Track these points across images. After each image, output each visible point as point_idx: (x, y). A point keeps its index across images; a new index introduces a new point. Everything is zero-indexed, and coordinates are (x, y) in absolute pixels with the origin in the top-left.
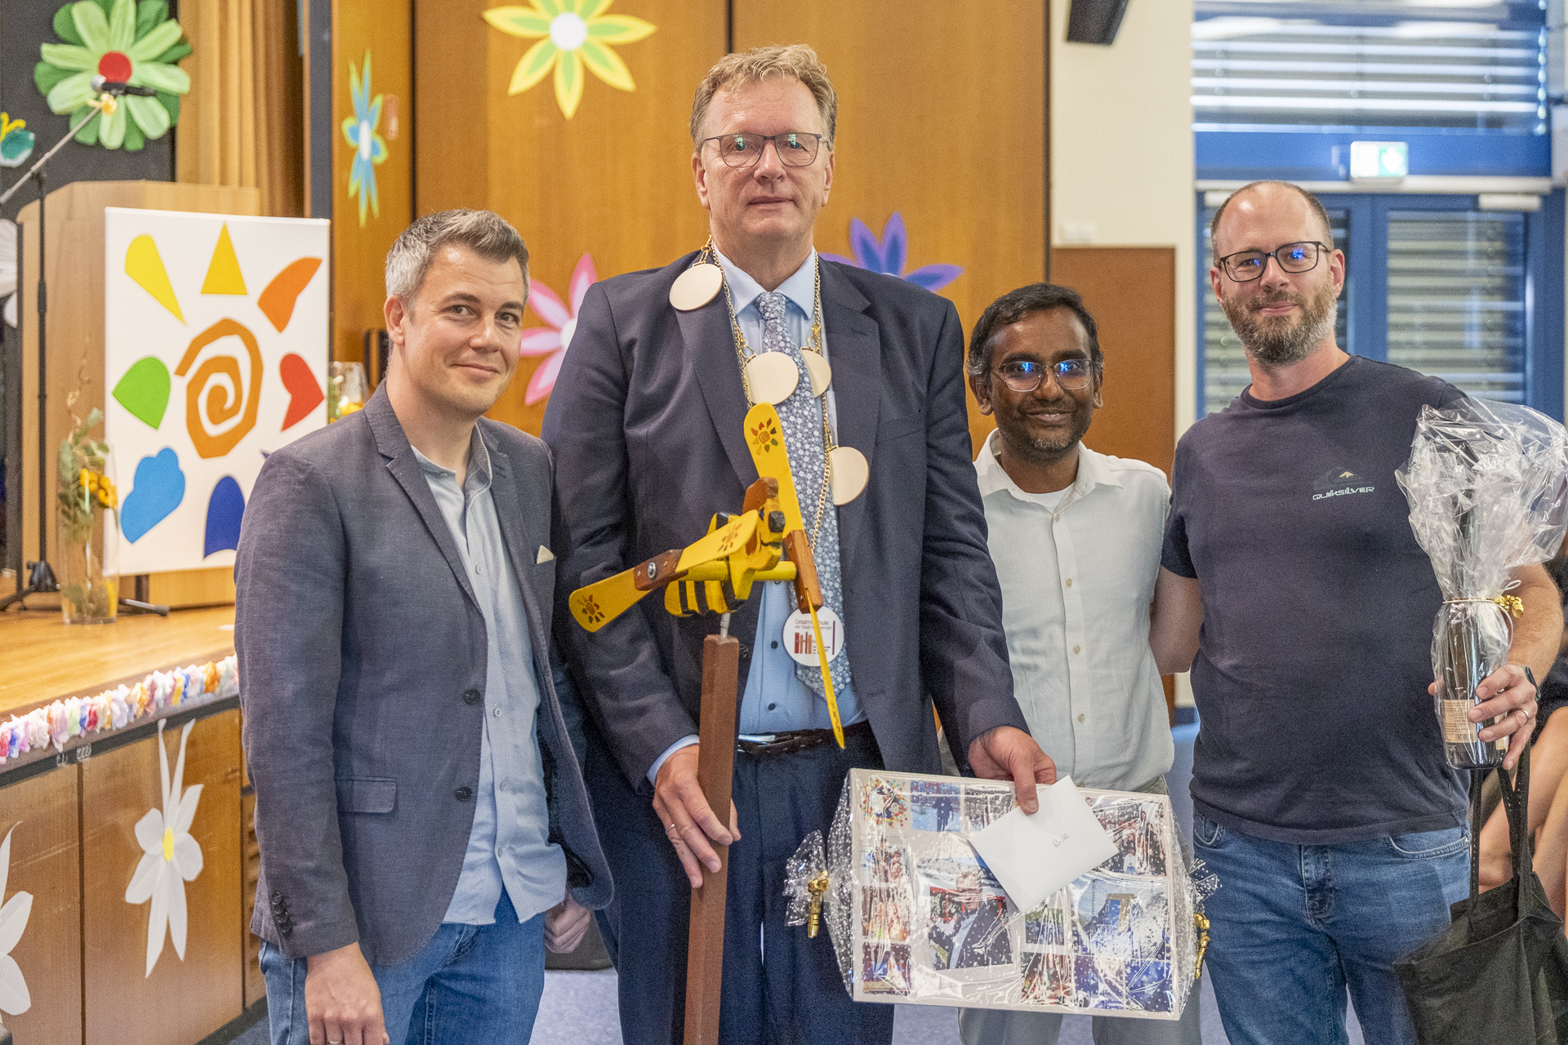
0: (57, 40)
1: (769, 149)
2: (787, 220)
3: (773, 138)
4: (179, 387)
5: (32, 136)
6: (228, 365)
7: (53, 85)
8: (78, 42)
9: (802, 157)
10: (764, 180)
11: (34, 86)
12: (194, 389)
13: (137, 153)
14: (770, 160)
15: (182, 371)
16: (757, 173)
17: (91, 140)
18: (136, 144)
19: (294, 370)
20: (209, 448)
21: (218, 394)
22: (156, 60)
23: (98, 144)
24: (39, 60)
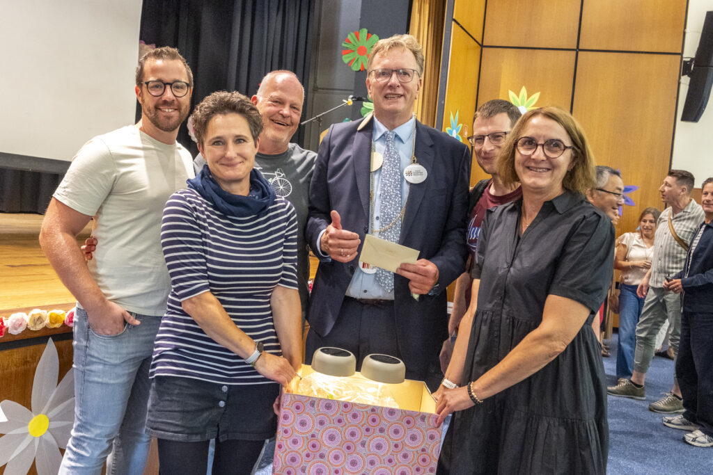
0: (366, 100)
1: (394, 75)
2: (400, 105)
3: (396, 71)
9: (407, 79)
10: (391, 87)
14: (394, 79)
16: (389, 84)
24: (362, 106)
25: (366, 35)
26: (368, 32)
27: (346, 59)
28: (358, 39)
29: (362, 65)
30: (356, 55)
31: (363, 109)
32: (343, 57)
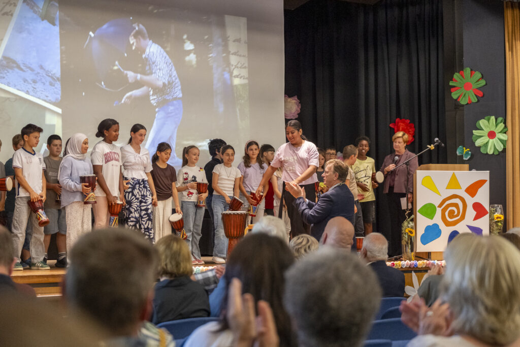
0: (477, 129)
4: (439, 211)
5: (470, 152)
6: (456, 205)
7: (476, 140)
8: (481, 129)
11: (472, 140)
12: (443, 211)
13: (497, 155)
15: (440, 206)
17: (486, 153)
18: (496, 153)
19: (478, 207)
20: (448, 224)
21: (451, 212)
22: (501, 132)
23: (487, 154)
24: (473, 134)
25: (470, 72)
26: (471, 70)
27: (455, 95)
28: (463, 77)
29: (469, 99)
30: (463, 90)
31: (474, 136)
32: (452, 94)
